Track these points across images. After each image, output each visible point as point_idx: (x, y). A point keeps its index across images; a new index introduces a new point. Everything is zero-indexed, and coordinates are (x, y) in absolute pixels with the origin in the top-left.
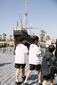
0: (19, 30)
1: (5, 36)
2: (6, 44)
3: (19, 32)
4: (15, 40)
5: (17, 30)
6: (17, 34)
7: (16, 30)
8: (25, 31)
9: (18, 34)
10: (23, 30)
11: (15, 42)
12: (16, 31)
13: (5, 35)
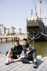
0: (34, 20)
1: (13, 30)
2: (16, 38)
3: (34, 23)
4: (29, 33)
5: (32, 20)
6: (31, 26)
7: (30, 20)
8: (41, 21)
9: (33, 26)
10: (39, 20)
11: (29, 36)
12: (29, 22)
13: (14, 28)
